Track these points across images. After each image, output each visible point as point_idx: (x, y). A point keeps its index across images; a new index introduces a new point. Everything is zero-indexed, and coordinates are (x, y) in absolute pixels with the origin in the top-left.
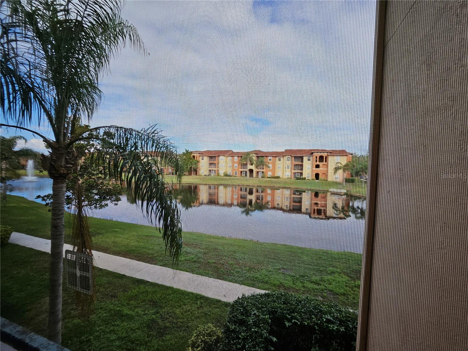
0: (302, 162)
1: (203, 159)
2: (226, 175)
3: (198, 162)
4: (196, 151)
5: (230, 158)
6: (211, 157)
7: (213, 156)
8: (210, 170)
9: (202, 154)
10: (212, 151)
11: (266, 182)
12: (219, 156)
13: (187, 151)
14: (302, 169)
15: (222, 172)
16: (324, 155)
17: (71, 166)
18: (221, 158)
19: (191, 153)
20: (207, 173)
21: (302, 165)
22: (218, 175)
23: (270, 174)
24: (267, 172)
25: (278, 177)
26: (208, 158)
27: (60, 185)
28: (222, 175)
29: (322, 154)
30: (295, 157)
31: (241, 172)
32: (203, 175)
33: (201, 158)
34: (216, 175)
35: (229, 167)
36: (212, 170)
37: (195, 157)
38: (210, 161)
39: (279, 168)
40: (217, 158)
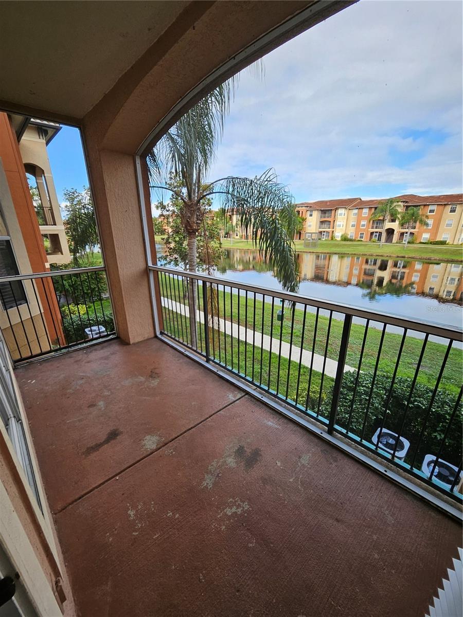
1: (311, 215)
2: (345, 239)
3: (304, 220)
4: (302, 204)
5: (356, 211)
6: (324, 212)
7: (327, 209)
8: (321, 232)
9: (310, 207)
10: (326, 202)
11: (416, 250)
12: (337, 209)
15: (338, 235)
17: (200, 222)
18: (341, 211)
19: (295, 206)
20: (316, 236)
22: (332, 239)
23: (426, 236)
24: (420, 234)
25: (443, 243)
26: (320, 212)
27: (193, 240)
28: (339, 239)
31: (372, 233)
33: (309, 213)
34: (330, 238)
35: (353, 226)
36: (324, 232)
37: (301, 212)
38: (321, 217)
39: (448, 225)
40: (333, 212)
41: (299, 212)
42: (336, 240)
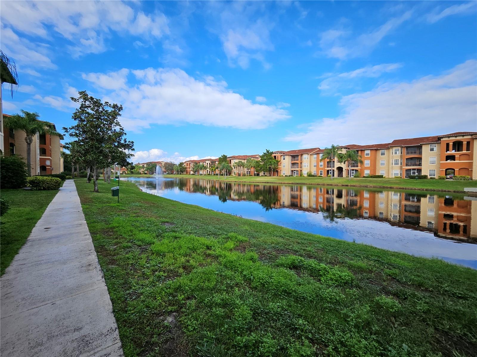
0: (420, 153)
1: (284, 159)
2: (310, 175)
3: (278, 162)
4: (278, 151)
5: (315, 156)
6: (294, 157)
8: (292, 171)
9: (284, 154)
10: (296, 151)
12: (302, 155)
13: (268, 151)
14: (420, 165)
15: (305, 173)
16: (464, 139)
18: (305, 156)
19: (272, 153)
20: (289, 173)
21: (420, 159)
22: (301, 175)
23: (367, 172)
24: (362, 170)
25: (381, 177)
26: (291, 157)
28: (306, 175)
29: (459, 138)
30: (407, 148)
31: (328, 171)
32: (284, 175)
33: (282, 157)
34: (299, 175)
35: (314, 166)
36: (295, 171)
37: (277, 157)
38: (292, 160)
39: (382, 164)
40: (299, 157)
41: (275, 157)
42: (304, 176)
